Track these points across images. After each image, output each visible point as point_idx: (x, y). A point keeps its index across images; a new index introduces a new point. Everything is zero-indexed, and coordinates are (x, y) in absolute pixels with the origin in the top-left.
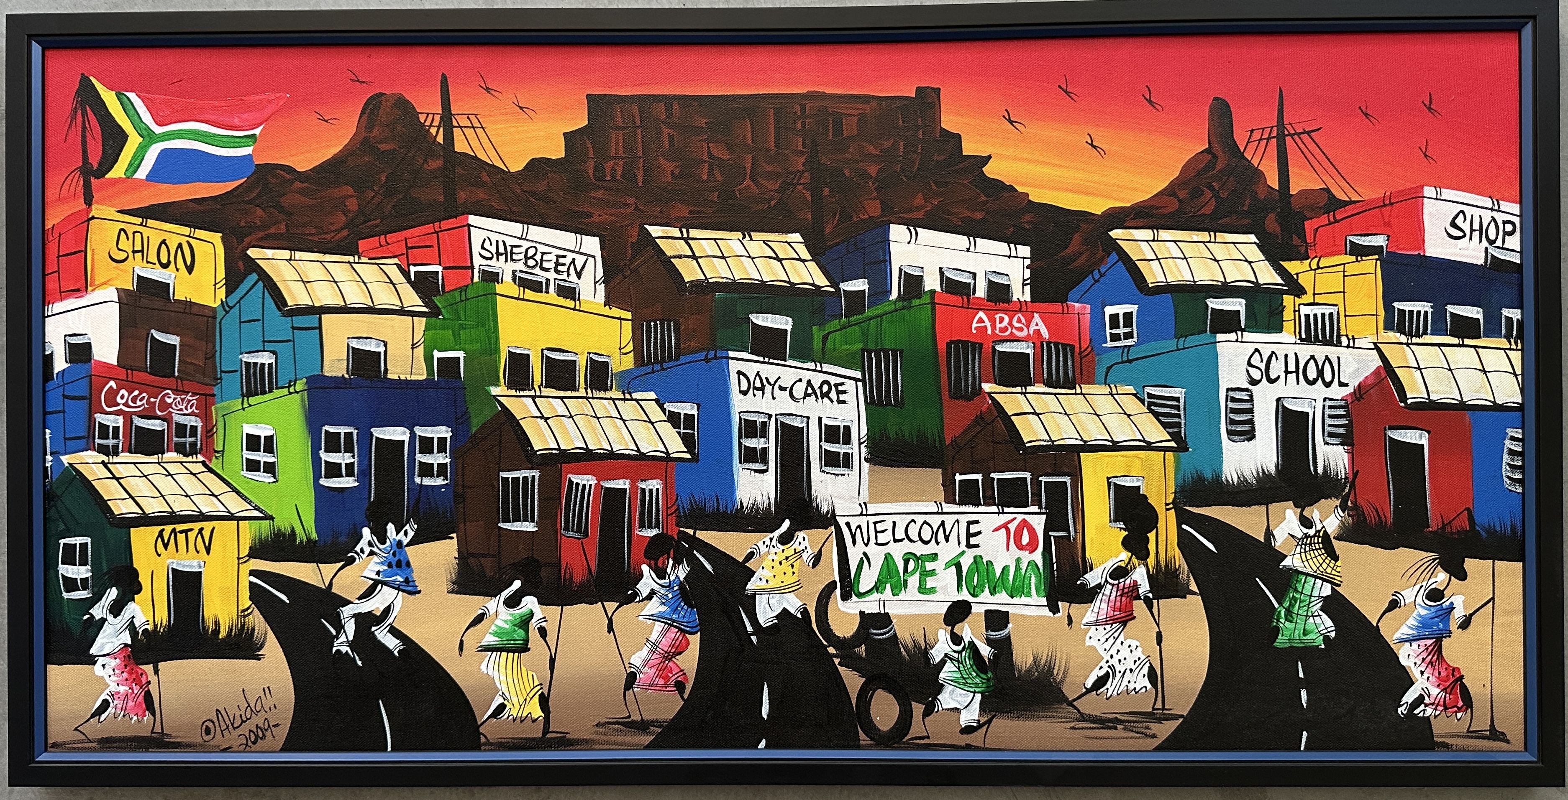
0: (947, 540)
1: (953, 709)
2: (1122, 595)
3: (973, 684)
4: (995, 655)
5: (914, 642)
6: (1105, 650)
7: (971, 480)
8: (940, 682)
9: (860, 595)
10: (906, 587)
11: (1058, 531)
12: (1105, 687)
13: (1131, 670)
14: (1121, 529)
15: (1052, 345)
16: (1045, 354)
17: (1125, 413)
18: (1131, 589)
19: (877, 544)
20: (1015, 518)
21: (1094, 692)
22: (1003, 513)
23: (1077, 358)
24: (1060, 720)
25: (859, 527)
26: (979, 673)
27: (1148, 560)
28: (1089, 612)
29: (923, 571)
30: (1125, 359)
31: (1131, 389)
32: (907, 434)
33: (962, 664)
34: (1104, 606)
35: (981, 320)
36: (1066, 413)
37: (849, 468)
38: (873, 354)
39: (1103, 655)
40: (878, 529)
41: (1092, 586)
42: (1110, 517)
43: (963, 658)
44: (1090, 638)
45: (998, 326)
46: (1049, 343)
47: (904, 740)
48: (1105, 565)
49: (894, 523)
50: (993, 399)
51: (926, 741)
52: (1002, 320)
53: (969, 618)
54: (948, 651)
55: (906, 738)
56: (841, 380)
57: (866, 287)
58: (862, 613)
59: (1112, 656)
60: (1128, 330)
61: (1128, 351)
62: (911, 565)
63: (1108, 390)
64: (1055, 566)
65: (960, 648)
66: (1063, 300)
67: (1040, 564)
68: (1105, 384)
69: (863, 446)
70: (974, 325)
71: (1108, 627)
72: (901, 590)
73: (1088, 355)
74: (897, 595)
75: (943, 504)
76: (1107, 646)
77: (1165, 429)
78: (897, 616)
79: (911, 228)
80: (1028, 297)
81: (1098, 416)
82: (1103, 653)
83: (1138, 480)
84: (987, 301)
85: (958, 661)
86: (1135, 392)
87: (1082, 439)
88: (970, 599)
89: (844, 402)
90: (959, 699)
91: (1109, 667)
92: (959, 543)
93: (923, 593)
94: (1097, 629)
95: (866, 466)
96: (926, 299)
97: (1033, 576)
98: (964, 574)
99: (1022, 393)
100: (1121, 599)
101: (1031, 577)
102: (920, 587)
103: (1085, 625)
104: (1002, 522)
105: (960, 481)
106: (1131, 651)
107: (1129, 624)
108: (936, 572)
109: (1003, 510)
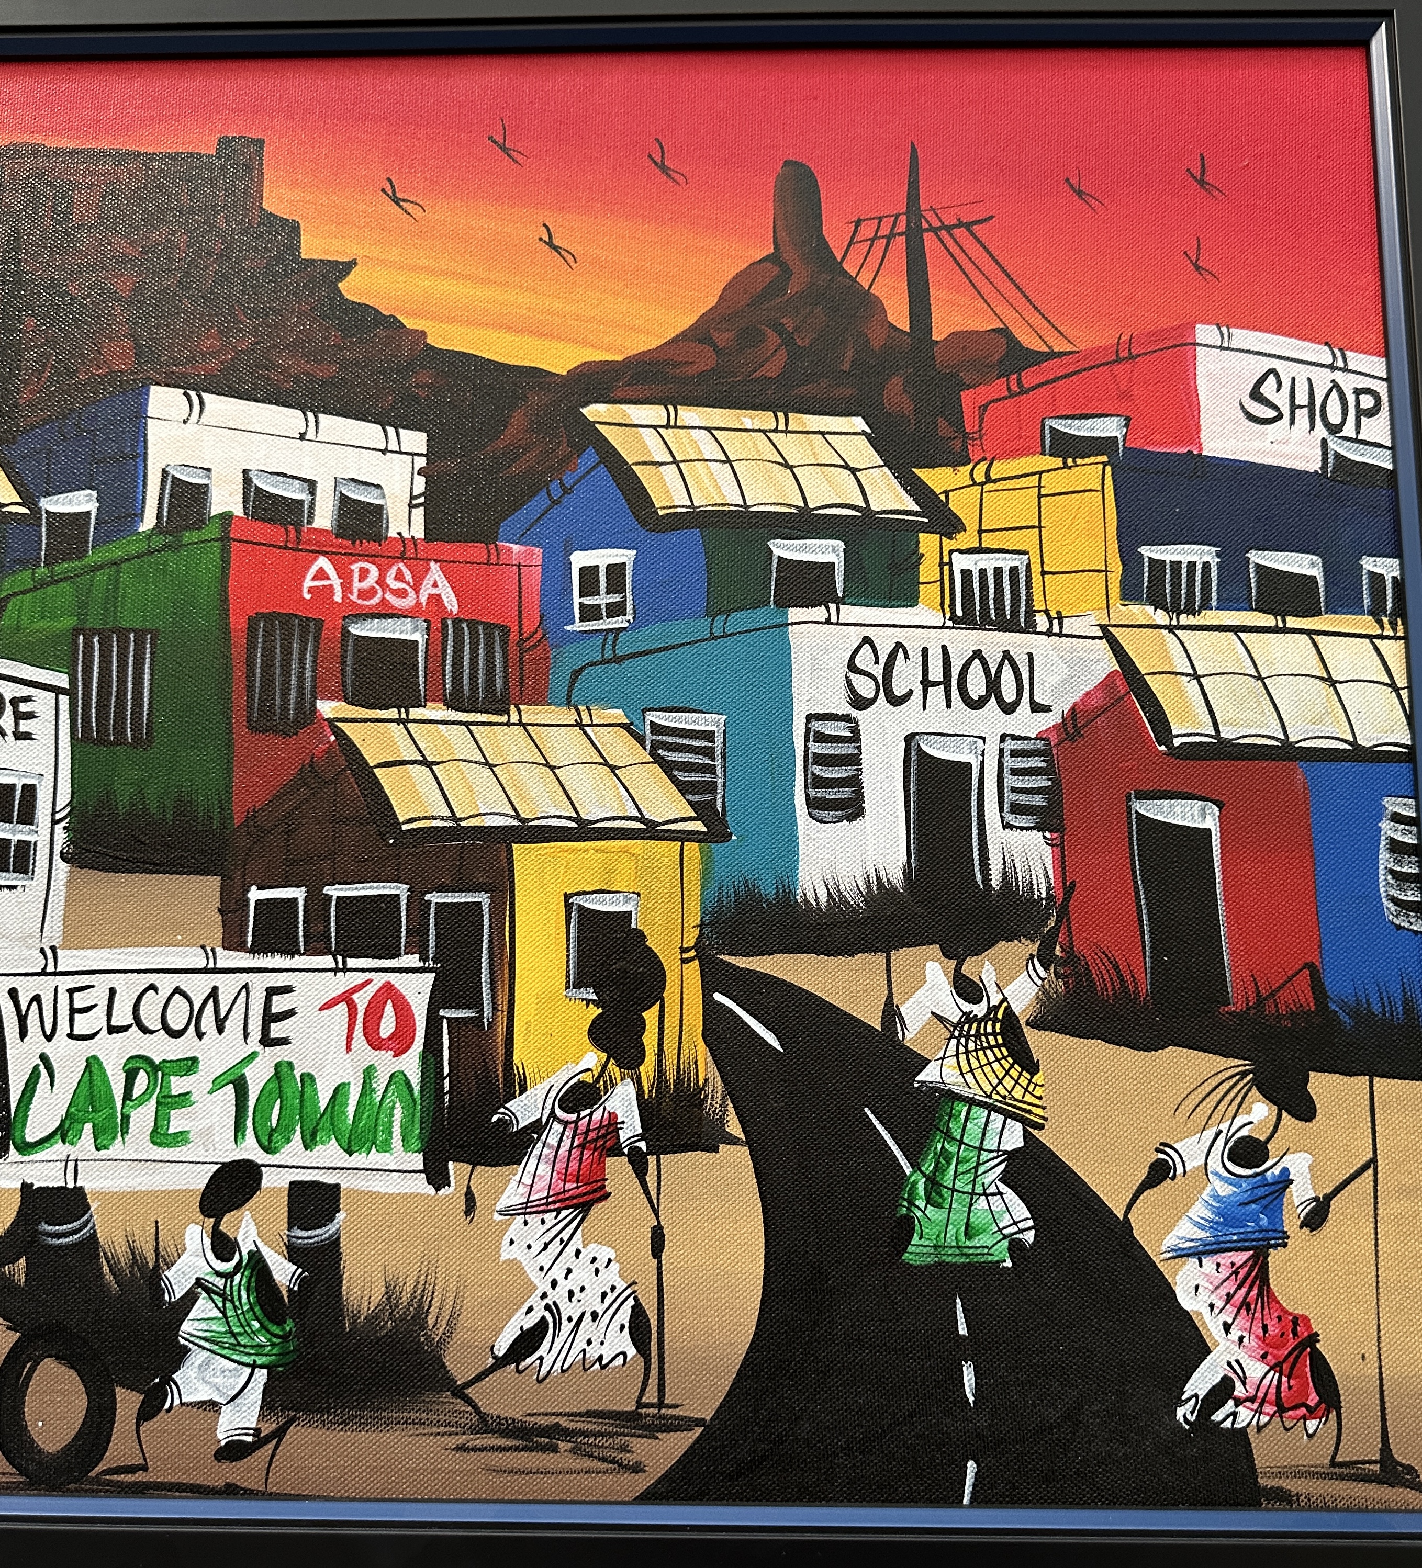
0: (220, 1030)
1: (204, 1402)
2: (582, 1146)
3: (252, 1347)
4: (303, 1282)
5: (133, 1253)
6: (541, 1269)
7: (282, 900)
8: (182, 1341)
9: (26, 1148)
10: (125, 1131)
11: (458, 1007)
12: (537, 1355)
13: (594, 1315)
14: (588, 1002)
15: (464, 625)
16: (450, 642)
17: (606, 764)
18: (603, 1131)
19: (71, 1036)
20: (369, 982)
21: (513, 1366)
22: (345, 970)
23: (513, 653)
24: (435, 1430)
25: (37, 999)
26: (267, 1323)
27: (642, 1068)
28: (513, 1184)
29: (164, 1097)
30: (608, 654)
31: (618, 715)
32: (153, 807)
33: (232, 1301)
34: (544, 1169)
35: (321, 574)
36: (487, 763)
37: (26, 872)
38: (96, 640)
39: (536, 1282)
40: (77, 1005)
41: (521, 1125)
42: (568, 977)
43: (235, 1288)
44: (512, 1242)
45: (357, 585)
46: (457, 622)
47: (92, 1474)
48: (552, 1080)
49: (112, 992)
50: (340, 734)
51: (139, 1477)
52: (364, 573)
53: (255, 1199)
54: (203, 1271)
55: (98, 1469)
56: (25, 691)
57: (92, 507)
58: (26, 1187)
59: (554, 1284)
60: (616, 598)
61: (616, 639)
62: (142, 1081)
63: (572, 717)
64: (447, 1082)
65: (228, 1267)
66: (488, 536)
67: (415, 1080)
68: (569, 703)
69: (59, 828)
70: (308, 583)
71: (550, 1217)
72: (114, 1138)
73: (535, 646)
74: (106, 1148)
75: (219, 950)
76: (545, 1260)
77: (683, 794)
78: (100, 1194)
79: (193, 394)
80: (418, 531)
81: (553, 768)
82: (535, 1276)
83: (627, 901)
84: (337, 536)
85: (223, 1295)
86: (627, 721)
87: (517, 816)
88: (260, 1157)
89: (27, 736)
90: (219, 1380)
91: (547, 1307)
92: (246, 1036)
93: (159, 1145)
94: (526, 1223)
95: (62, 869)
96: (212, 531)
97: (398, 1105)
98: (251, 1103)
99: (398, 721)
100: (582, 1154)
101: (393, 1108)
102: (155, 1131)
103: (501, 1213)
104: (342, 990)
105: (258, 902)
106: (597, 1271)
107: (597, 1210)
108: (193, 1098)
109: (344, 963)
